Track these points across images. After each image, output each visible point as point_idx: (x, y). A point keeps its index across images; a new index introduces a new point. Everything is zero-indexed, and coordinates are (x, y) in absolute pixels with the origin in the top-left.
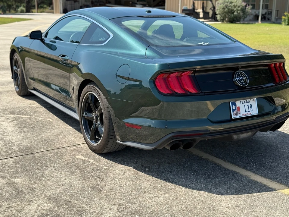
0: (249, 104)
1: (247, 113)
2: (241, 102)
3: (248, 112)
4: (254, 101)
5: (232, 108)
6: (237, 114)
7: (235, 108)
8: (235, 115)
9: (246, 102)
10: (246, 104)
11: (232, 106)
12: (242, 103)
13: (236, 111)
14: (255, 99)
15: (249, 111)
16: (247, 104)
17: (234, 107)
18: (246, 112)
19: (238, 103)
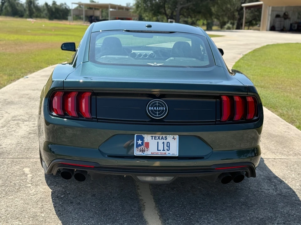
0: (165, 141)
1: (159, 152)
2: (153, 138)
3: (162, 151)
4: (175, 139)
5: (137, 143)
6: (143, 151)
7: (142, 143)
8: (140, 151)
9: (160, 138)
10: (161, 142)
11: (137, 140)
12: (155, 139)
13: (142, 146)
14: (177, 137)
15: (164, 150)
16: (163, 141)
17: (140, 142)
18: (158, 150)
19: (148, 138)
